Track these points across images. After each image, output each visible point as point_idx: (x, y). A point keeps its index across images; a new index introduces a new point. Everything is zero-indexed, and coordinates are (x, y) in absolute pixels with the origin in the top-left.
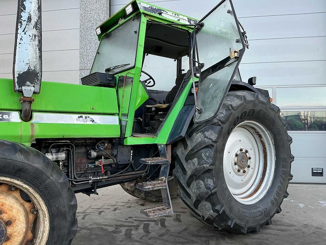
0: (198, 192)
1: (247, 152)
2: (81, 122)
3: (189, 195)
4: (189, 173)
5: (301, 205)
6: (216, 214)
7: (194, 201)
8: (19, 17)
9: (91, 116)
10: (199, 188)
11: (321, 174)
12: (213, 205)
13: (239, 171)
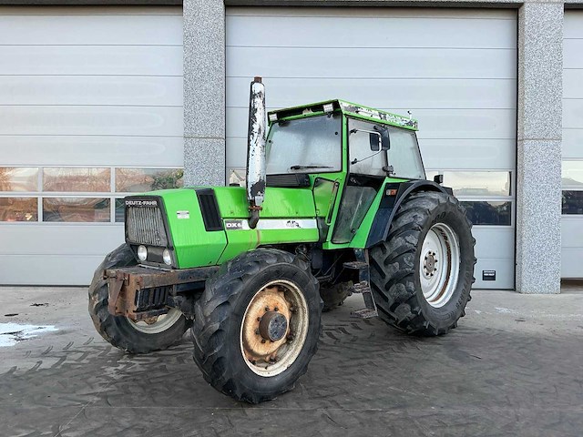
0: (398, 295)
1: (434, 254)
2: (289, 227)
3: (386, 299)
4: (388, 277)
5: (478, 312)
6: (414, 315)
7: (391, 304)
8: (250, 129)
9: (297, 221)
10: (399, 291)
11: (493, 278)
12: (412, 307)
13: (427, 274)
